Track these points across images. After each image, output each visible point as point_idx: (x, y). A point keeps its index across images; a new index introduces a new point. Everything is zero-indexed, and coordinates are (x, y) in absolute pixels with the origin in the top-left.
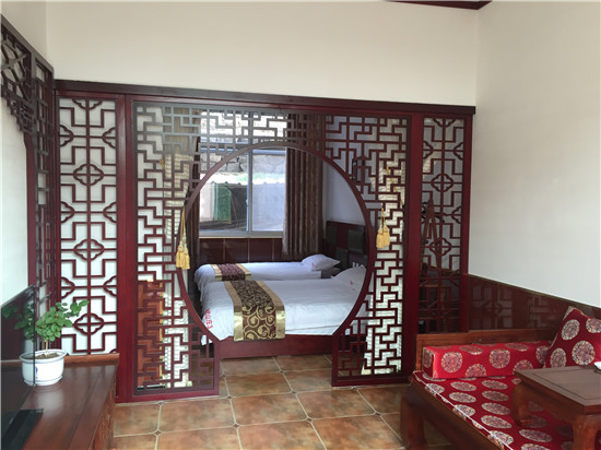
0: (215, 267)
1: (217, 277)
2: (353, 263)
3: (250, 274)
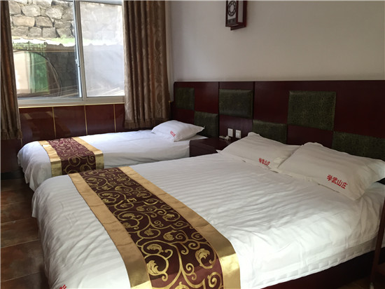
0: (46, 145)
1: (52, 163)
2: (229, 129)
3: (102, 155)
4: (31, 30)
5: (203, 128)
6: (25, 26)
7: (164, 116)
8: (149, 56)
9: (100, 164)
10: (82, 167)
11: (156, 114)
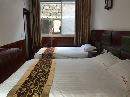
1: (39, 55)
2: (104, 49)
3: (55, 54)
4: (57, 14)
5: (96, 48)
6: (55, 13)
7: (87, 42)
8: (83, 21)
9: (54, 57)
10: (48, 57)
11: (85, 41)
